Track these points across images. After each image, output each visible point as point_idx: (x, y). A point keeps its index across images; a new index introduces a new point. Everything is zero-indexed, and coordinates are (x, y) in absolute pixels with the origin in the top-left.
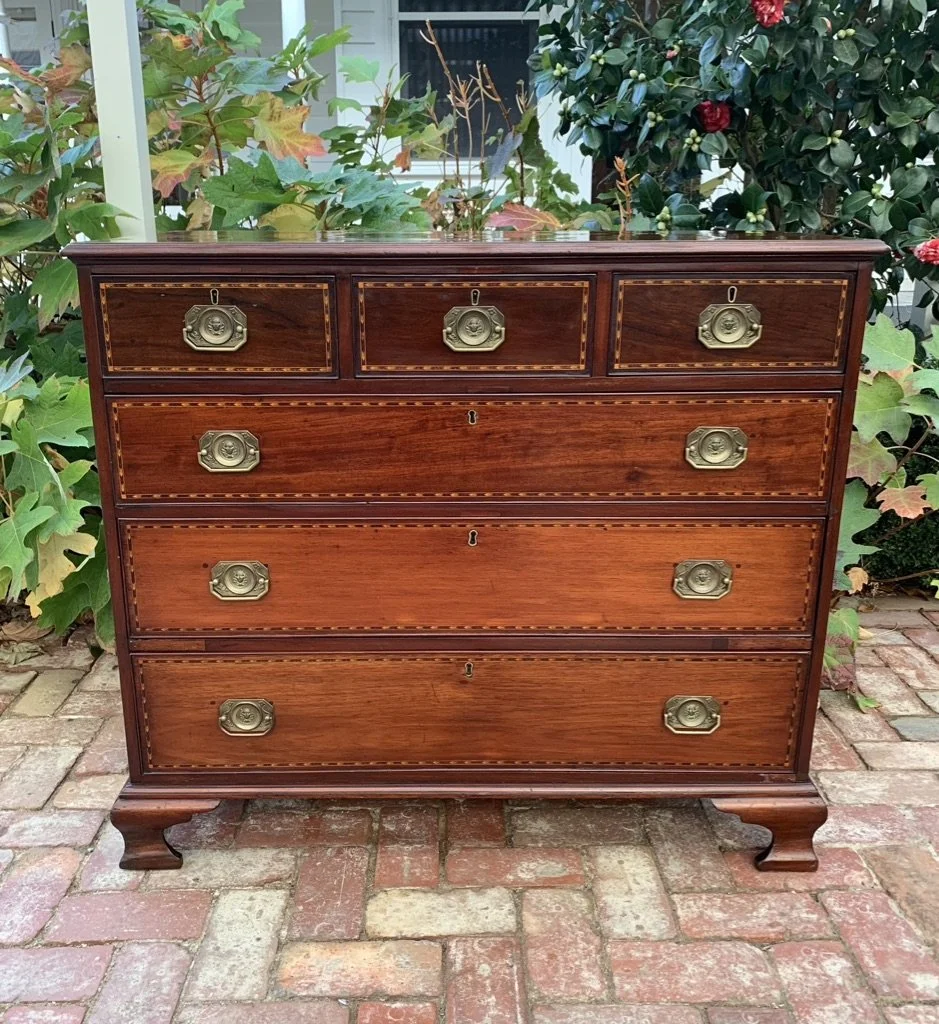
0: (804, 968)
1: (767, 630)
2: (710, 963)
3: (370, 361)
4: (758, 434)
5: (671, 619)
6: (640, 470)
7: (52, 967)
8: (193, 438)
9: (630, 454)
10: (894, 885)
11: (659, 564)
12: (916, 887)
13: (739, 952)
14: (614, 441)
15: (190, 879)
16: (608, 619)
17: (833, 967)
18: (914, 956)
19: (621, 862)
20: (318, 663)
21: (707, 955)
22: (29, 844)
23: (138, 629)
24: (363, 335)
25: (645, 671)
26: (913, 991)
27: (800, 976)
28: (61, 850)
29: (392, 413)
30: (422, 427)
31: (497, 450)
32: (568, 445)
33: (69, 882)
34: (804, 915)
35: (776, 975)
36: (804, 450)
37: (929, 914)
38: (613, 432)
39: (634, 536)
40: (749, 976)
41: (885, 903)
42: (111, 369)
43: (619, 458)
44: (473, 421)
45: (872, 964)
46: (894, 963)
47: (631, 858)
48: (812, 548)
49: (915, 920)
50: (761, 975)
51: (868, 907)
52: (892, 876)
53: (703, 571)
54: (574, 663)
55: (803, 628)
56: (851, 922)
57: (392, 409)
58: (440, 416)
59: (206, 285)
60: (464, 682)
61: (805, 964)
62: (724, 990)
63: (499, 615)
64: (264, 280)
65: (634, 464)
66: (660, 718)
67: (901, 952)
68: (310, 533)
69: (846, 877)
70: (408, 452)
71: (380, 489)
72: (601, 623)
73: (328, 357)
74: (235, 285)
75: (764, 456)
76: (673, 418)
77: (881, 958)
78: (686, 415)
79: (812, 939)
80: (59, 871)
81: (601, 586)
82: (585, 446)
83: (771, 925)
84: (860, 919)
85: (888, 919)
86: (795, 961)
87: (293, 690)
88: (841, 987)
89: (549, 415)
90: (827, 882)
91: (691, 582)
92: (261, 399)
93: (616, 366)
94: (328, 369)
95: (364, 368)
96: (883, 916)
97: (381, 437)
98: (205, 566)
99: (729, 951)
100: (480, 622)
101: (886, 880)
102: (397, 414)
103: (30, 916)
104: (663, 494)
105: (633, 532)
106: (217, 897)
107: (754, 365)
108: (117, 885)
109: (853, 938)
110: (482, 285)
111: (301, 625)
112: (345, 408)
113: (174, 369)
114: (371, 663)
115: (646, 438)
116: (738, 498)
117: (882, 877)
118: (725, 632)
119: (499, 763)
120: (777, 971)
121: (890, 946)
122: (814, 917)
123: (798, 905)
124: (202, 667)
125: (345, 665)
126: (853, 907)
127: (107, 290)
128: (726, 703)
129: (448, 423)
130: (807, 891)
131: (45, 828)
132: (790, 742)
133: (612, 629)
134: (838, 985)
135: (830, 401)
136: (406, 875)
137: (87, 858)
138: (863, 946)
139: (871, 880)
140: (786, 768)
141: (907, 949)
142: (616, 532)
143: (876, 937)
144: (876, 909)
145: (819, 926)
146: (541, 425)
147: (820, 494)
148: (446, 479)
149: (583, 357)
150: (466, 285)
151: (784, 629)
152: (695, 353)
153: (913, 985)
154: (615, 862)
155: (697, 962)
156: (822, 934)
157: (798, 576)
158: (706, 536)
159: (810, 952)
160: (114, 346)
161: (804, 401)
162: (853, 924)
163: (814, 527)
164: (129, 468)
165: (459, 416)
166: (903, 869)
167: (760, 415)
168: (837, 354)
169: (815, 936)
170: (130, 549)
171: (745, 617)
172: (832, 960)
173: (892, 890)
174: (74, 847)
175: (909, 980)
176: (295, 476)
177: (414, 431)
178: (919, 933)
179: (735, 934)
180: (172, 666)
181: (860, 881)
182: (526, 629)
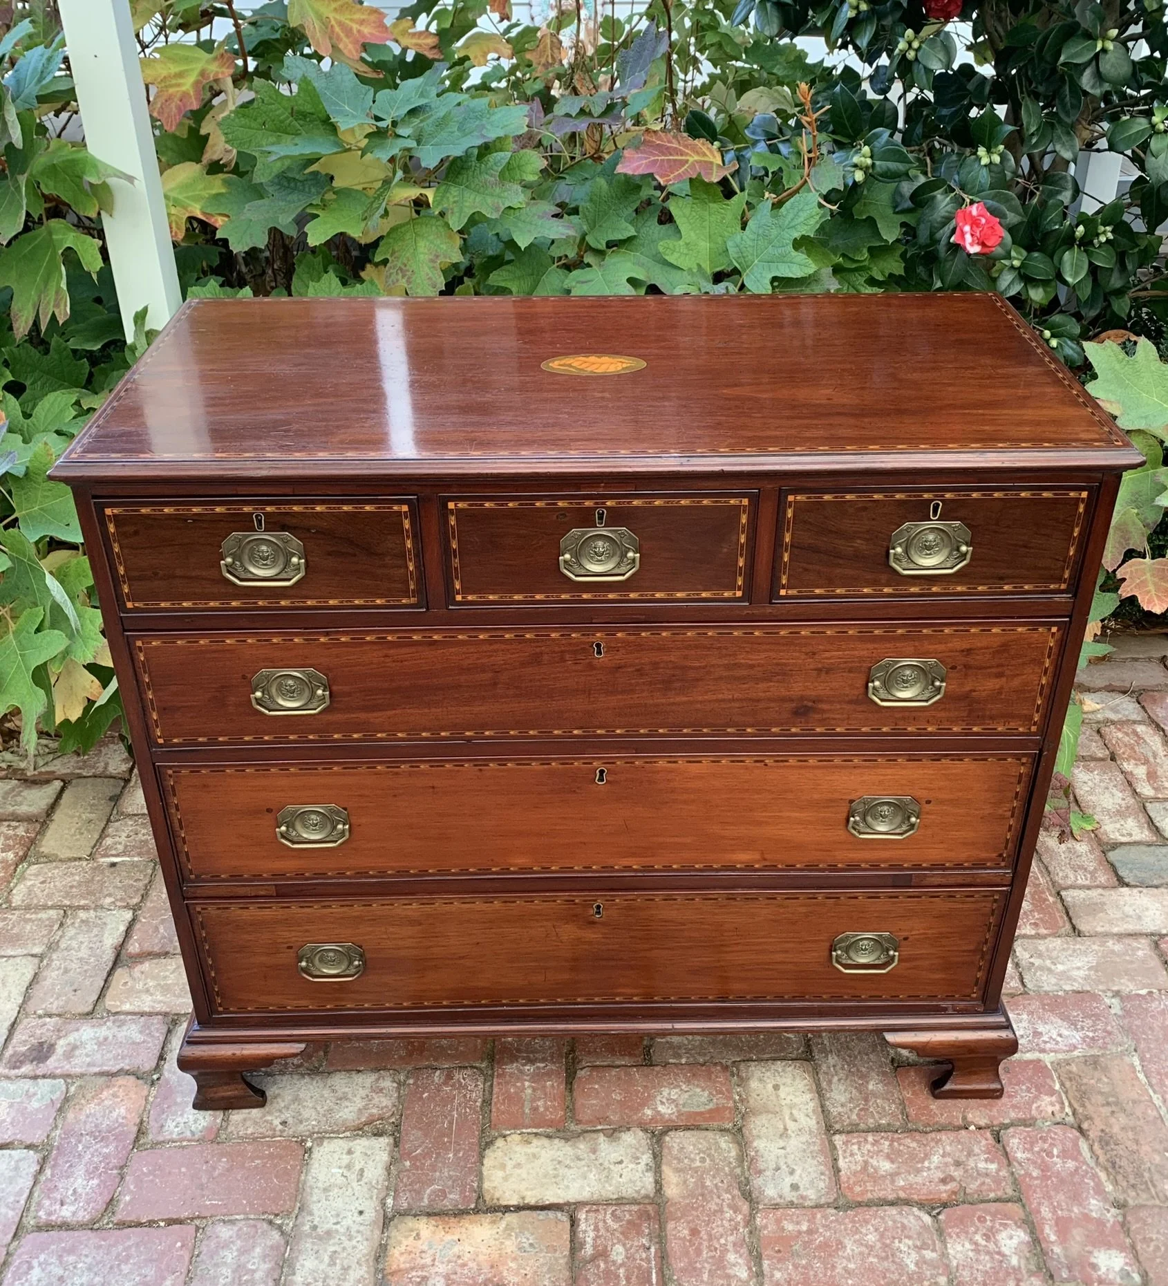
0: (976, 1244)
1: (959, 866)
2: (872, 1238)
3: (465, 590)
4: (963, 665)
5: (843, 856)
6: (810, 704)
7: (128, 1257)
8: (244, 677)
9: (797, 688)
10: (1088, 1118)
11: (831, 800)
12: (1113, 1120)
13: (905, 1222)
14: (778, 674)
15: (277, 1122)
16: (767, 856)
17: (1008, 1242)
18: (1100, 1223)
19: (776, 1087)
20: (415, 906)
21: (869, 1226)
22: (82, 1070)
23: (193, 877)
24: (456, 562)
25: (810, 909)
26: (1095, 1276)
27: (971, 1254)
28: (121, 1081)
29: (496, 647)
30: (536, 659)
31: (631, 684)
32: (721, 678)
33: (135, 1129)
34: (982, 1165)
35: (944, 1255)
36: (1016, 682)
37: (1124, 1163)
38: (777, 664)
39: (803, 771)
40: (914, 1256)
41: (1076, 1145)
42: (129, 605)
43: (784, 693)
44: (599, 653)
45: (1053, 1238)
46: (1077, 1234)
47: (789, 1081)
48: (1019, 782)
49: (1106, 1169)
50: (929, 1255)
51: (1055, 1152)
52: (1087, 1104)
53: (886, 808)
54: (726, 902)
55: (1003, 864)
56: (1035, 1174)
57: (496, 642)
58: (557, 649)
59: (246, 509)
60: (594, 923)
61: (978, 1238)
62: (884, 1277)
63: (634, 855)
64: (323, 502)
65: (802, 698)
66: (826, 953)
67: (1087, 1217)
68: (397, 773)
69: (1035, 1106)
70: (517, 688)
71: (485, 726)
72: (758, 861)
73: (412, 587)
74: (284, 509)
75: (968, 688)
76: (853, 649)
77: (1063, 1227)
78: (870, 646)
79: (989, 1201)
80: (123, 1111)
81: (760, 824)
82: (742, 679)
83: (944, 1181)
84: (1045, 1168)
85: (1076, 1170)
86: (967, 1233)
87: (386, 933)
88: (1016, 1270)
89: (697, 647)
90: (1013, 1115)
91: (869, 819)
92: (327, 634)
93: (783, 592)
94: (413, 600)
95: (459, 598)
96: (1071, 1164)
97: (484, 671)
98: (269, 810)
99: (894, 1221)
100: (610, 862)
101: (1080, 1110)
102: (503, 647)
103: (96, 1182)
104: (838, 730)
105: (800, 767)
106: (310, 1149)
107: (959, 589)
108: (193, 1133)
109: (1035, 1198)
110: (609, 503)
111: (392, 868)
112: (436, 641)
113: (212, 604)
114: (479, 905)
115: (819, 670)
116: (931, 734)
117: (1076, 1106)
118: (908, 869)
119: (635, 999)
120: (946, 1248)
121: (1075, 1210)
122: (993, 1167)
123: (976, 1150)
124: (273, 912)
125: (448, 908)
126: (1039, 1153)
127: (115, 516)
128: (906, 939)
129: (567, 656)
130: (987, 1127)
131: (100, 1044)
132: (979, 975)
133: (774, 868)
134: (1013, 1268)
135: (1054, 629)
136: (527, 1111)
137: (154, 1091)
138: (1045, 1212)
139: (1063, 1108)
140: (973, 999)
141: (1094, 1214)
142: (777, 767)
143: (1061, 1197)
144: (1064, 1154)
145: (997, 1181)
146: (686, 657)
147: (1034, 729)
148: (566, 715)
149: (740, 583)
150: (588, 503)
151: (980, 865)
152: (884, 577)
153: (1094, 1267)
154: (770, 1086)
155: (857, 1237)
156: (1000, 1193)
157: (1000, 812)
158: (889, 771)
159: (985, 1220)
160: (131, 580)
161: (1020, 629)
162: (1037, 1178)
163: (1024, 760)
164: (163, 711)
165: (583, 649)
166: (1101, 1093)
167: (965, 646)
168: (1066, 575)
169: (992, 1195)
170: (175, 795)
171: (935, 854)
172: (1009, 1231)
173: (1085, 1126)
174: (137, 1074)
175: (1093, 1260)
176: (375, 714)
177: (523, 664)
178: (1109, 1188)
179: (902, 1195)
180: (236, 912)
181: (1050, 1109)
182: (668, 868)
